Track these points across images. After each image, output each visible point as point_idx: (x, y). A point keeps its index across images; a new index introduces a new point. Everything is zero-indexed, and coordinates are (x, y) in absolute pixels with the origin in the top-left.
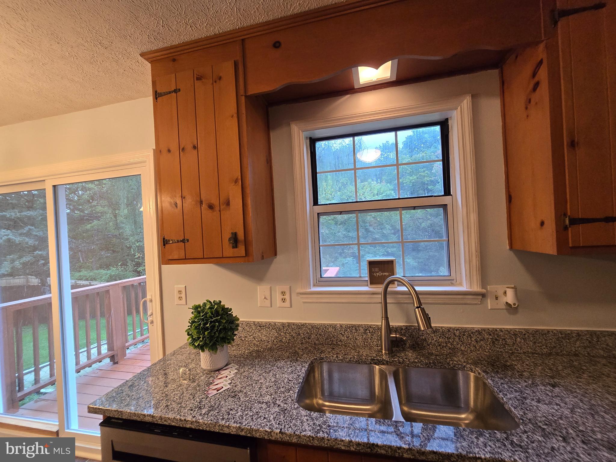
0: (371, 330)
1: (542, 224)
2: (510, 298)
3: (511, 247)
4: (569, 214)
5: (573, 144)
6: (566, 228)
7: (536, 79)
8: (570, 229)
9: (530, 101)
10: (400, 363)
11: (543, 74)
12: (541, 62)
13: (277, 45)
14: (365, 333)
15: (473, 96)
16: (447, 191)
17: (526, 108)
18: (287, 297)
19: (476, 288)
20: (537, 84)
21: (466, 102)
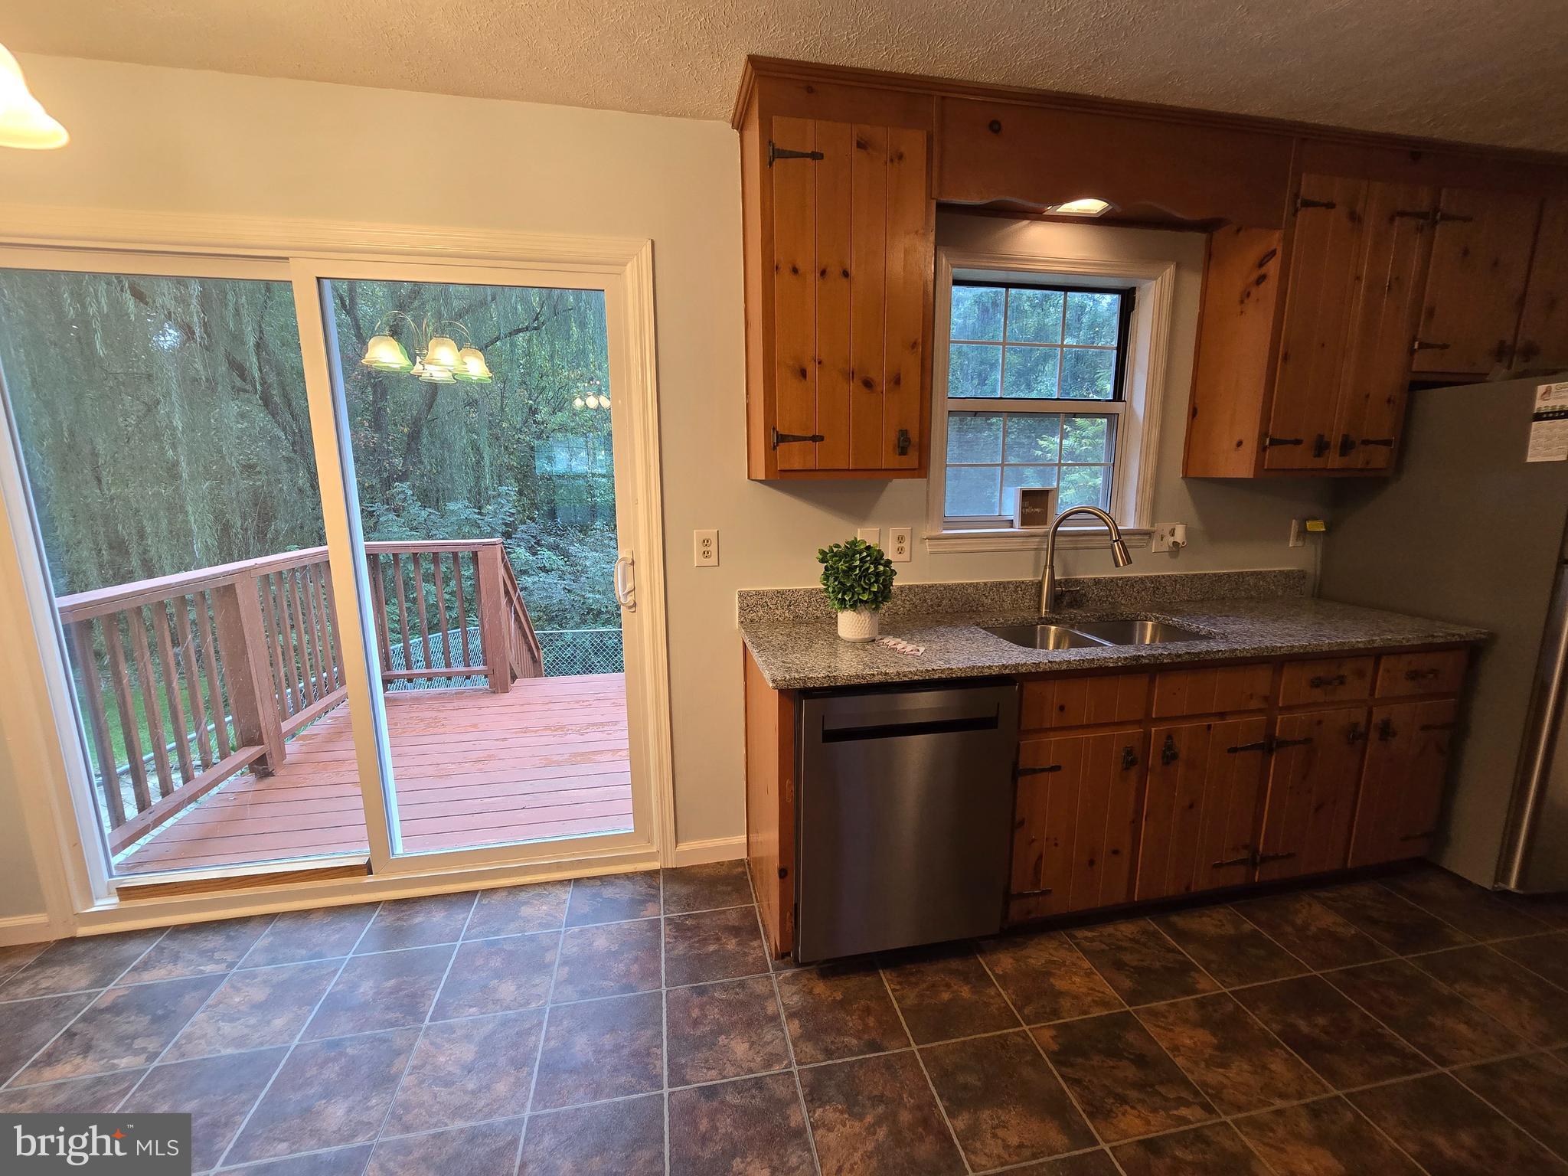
0: (1023, 586)
1: (1240, 444)
2: (1180, 536)
3: (1185, 477)
4: (1270, 433)
5: (1286, 357)
6: (1264, 449)
7: (1263, 270)
8: (1268, 451)
9: (1248, 295)
10: (1070, 620)
11: (1273, 267)
12: (1273, 253)
13: (995, 127)
14: (1016, 591)
15: (1178, 267)
16: (1118, 395)
17: (1242, 302)
18: (906, 545)
19: (1146, 526)
20: (1262, 278)
21: (1169, 272)
